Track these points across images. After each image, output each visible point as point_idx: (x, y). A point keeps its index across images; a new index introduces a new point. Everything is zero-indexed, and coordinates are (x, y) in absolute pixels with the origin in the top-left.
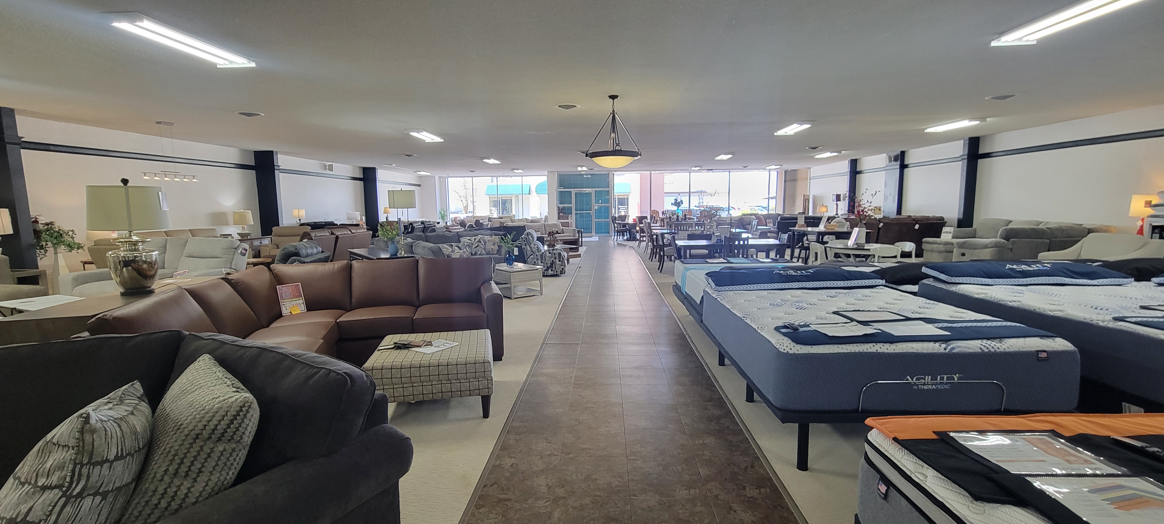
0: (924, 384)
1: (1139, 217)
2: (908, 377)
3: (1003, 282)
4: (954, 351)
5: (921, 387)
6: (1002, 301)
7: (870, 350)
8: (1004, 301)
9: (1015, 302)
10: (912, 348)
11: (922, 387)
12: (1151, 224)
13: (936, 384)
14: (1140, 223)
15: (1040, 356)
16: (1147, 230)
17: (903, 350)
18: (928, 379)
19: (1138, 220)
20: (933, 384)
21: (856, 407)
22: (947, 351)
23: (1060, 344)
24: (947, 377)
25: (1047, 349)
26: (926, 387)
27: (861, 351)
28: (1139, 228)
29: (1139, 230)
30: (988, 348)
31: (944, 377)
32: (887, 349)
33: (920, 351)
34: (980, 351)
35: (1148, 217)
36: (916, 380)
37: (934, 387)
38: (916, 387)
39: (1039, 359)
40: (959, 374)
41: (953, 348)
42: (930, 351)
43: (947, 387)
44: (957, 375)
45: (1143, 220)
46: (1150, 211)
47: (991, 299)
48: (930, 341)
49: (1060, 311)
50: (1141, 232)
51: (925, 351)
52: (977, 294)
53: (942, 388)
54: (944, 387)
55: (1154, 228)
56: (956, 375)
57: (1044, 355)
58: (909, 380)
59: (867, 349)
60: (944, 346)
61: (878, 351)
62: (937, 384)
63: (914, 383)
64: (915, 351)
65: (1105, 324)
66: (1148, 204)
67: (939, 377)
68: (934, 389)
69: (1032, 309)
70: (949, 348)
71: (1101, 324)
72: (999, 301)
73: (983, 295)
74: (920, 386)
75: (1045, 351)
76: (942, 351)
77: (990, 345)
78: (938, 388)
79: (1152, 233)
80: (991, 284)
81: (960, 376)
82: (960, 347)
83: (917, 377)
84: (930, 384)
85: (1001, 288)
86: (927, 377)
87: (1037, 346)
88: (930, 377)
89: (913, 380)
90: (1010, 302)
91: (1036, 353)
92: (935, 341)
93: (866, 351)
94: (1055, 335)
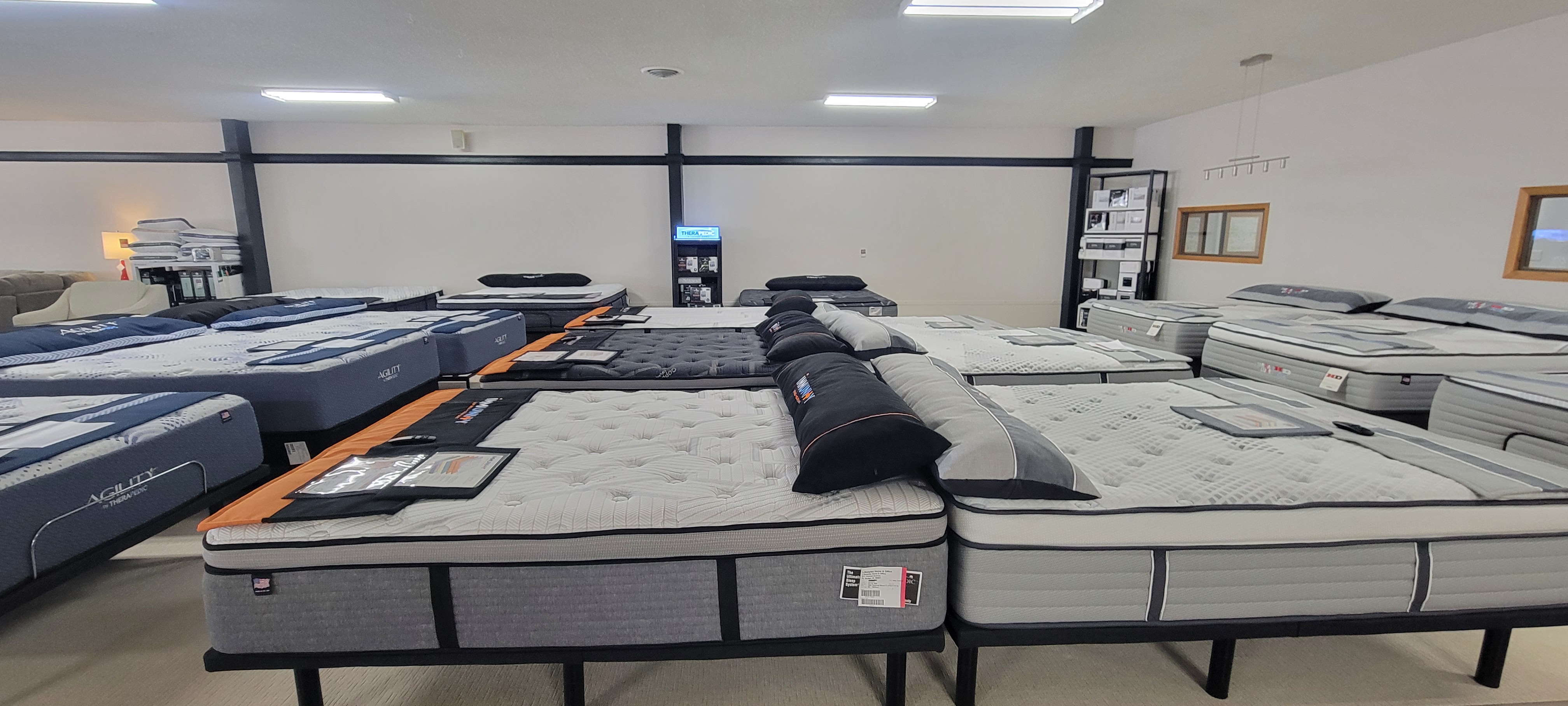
0: (116, 498)
1: (119, 260)
2: (93, 497)
3: (69, 354)
4: (138, 441)
5: (113, 503)
6: (100, 375)
7: (23, 480)
8: (104, 375)
9: (120, 373)
10: (85, 455)
11: (114, 501)
12: (137, 267)
13: (129, 492)
14: (121, 267)
15: (223, 417)
16: (133, 274)
17: (73, 462)
18: (119, 489)
19: (118, 264)
20: (127, 493)
21: (27, 574)
22: (130, 444)
23: (231, 401)
24: (141, 477)
25: (226, 408)
26: (119, 501)
27: (10, 485)
28: (121, 273)
29: (123, 276)
30: (172, 425)
31: (137, 478)
32: (49, 468)
33: (97, 456)
34: (166, 431)
35: (131, 259)
36: (104, 497)
37: (130, 497)
38: (107, 506)
39: (224, 421)
40: (153, 468)
41: (135, 438)
42: (110, 451)
43: (143, 489)
44: (151, 470)
45: (123, 263)
46: (130, 252)
47: (81, 377)
48: (100, 439)
49: (186, 370)
50: (125, 276)
51: (103, 454)
52: (52, 375)
53: (139, 493)
54: (140, 491)
55: (142, 272)
56: (149, 471)
57: (226, 415)
58: (94, 501)
59: (18, 479)
60: (122, 439)
61: (37, 476)
62: (131, 490)
63: (103, 501)
64: (91, 457)
65: (243, 372)
66: (124, 242)
67: (131, 481)
68: (129, 498)
69: (152, 376)
70: (130, 439)
71: (239, 373)
72: (96, 376)
73: (64, 375)
74: (111, 502)
75: (226, 411)
76: (125, 445)
77: (173, 421)
78: (133, 495)
79: (142, 278)
80: (53, 359)
81: (155, 469)
82: (142, 434)
83: (104, 491)
84: (123, 495)
85: (74, 361)
86: (116, 486)
87: (217, 408)
88: (120, 485)
89: (99, 498)
90: (114, 375)
91: (219, 416)
92: (107, 437)
93: (17, 482)
94: (220, 393)
